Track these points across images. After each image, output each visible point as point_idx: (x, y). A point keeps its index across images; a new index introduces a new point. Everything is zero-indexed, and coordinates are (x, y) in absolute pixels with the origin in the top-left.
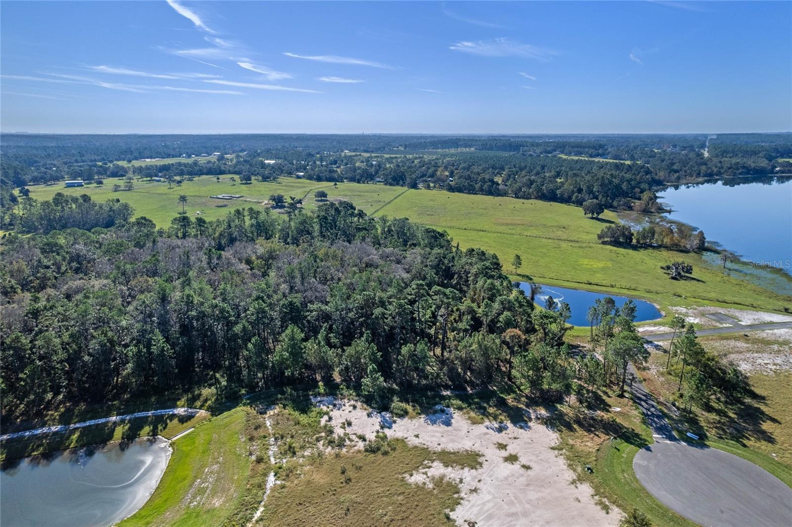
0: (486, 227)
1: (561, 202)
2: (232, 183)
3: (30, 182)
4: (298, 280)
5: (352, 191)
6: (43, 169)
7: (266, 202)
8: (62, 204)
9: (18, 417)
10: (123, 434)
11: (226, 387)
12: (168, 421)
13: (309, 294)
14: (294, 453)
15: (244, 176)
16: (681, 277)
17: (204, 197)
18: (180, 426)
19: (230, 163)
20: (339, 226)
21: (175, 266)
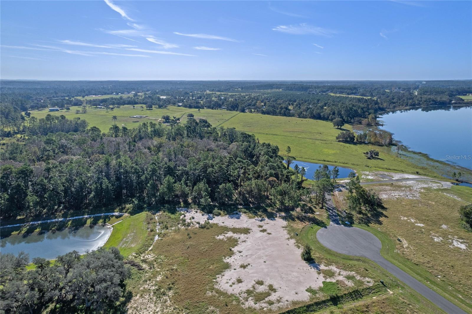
0: (278, 133)
1: (323, 120)
2: (142, 109)
3: (29, 109)
4: (173, 157)
5: (208, 113)
6: (36, 101)
7: (160, 119)
8: (50, 120)
9: (44, 215)
10: (91, 222)
11: (137, 204)
12: (111, 218)
13: (178, 162)
14: (167, 228)
15: (148, 105)
16: (373, 158)
17: (126, 117)
18: (116, 219)
19: (141, 98)
20: (197, 132)
21: (112, 150)
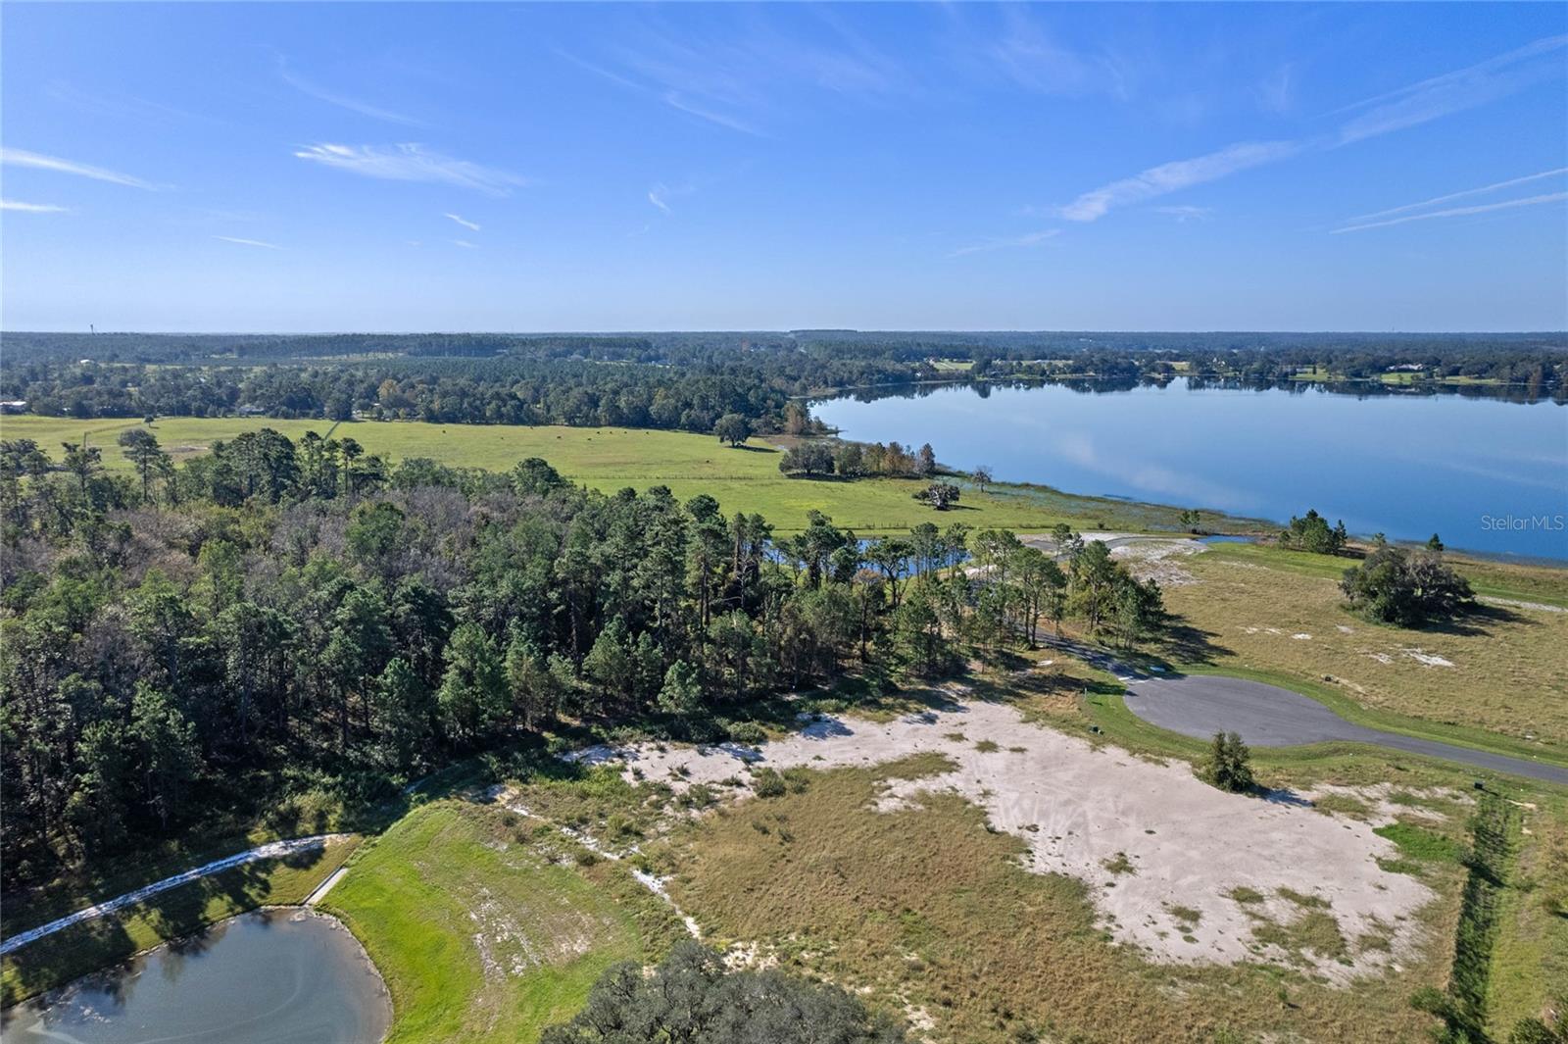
14: (639, 835)
18: (306, 873)
